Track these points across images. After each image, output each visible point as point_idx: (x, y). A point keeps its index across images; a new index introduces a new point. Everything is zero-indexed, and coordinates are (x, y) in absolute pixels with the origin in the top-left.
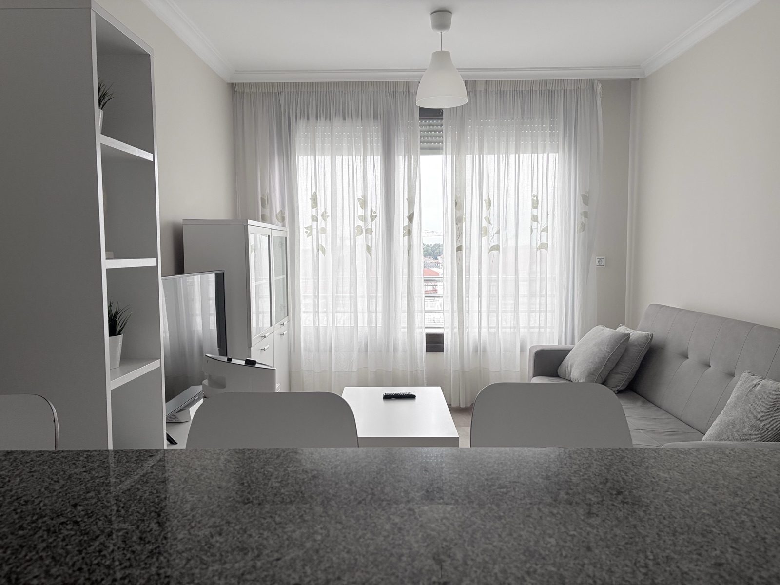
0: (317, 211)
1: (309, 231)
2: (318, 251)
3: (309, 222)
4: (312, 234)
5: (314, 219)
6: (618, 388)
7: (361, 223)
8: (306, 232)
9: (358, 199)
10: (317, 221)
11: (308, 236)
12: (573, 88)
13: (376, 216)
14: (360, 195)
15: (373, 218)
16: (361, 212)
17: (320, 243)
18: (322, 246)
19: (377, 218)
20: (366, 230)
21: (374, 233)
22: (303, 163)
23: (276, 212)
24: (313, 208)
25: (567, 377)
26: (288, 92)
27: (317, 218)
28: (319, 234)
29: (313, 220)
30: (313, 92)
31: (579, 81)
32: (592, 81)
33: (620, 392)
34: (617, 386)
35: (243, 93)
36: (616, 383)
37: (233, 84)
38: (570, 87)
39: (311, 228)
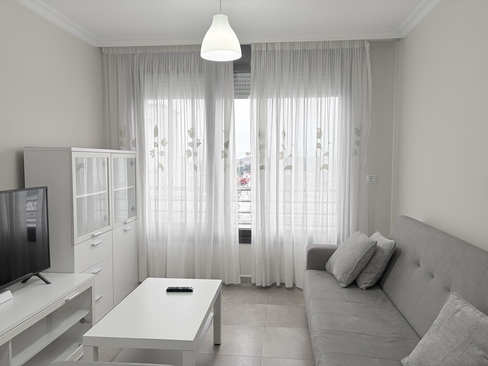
0: (158, 139)
1: (153, 154)
2: (158, 168)
3: (152, 148)
4: (154, 157)
5: (156, 145)
6: (367, 285)
7: (191, 149)
8: (151, 154)
9: (188, 130)
10: (158, 147)
11: (152, 157)
12: (348, 48)
13: (200, 143)
14: (189, 127)
16: (190, 140)
17: (160, 162)
18: (161, 164)
19: (201, 145)
20: (193, 153)
21: (198, 156)
22: (149, 104)
23: (132, 139)
25: (331, 272)
26: (139, 54)
27: (158, 144)
28: (159, 156)
30: (157, 53)
31: (353, 42)
32: (363, 41)
33: (368, 288)
34: (366, 283)
35: (108, 55)
36: (365, 281)
37: (101, 47)
38: (346, 46)
39: (153, 151)
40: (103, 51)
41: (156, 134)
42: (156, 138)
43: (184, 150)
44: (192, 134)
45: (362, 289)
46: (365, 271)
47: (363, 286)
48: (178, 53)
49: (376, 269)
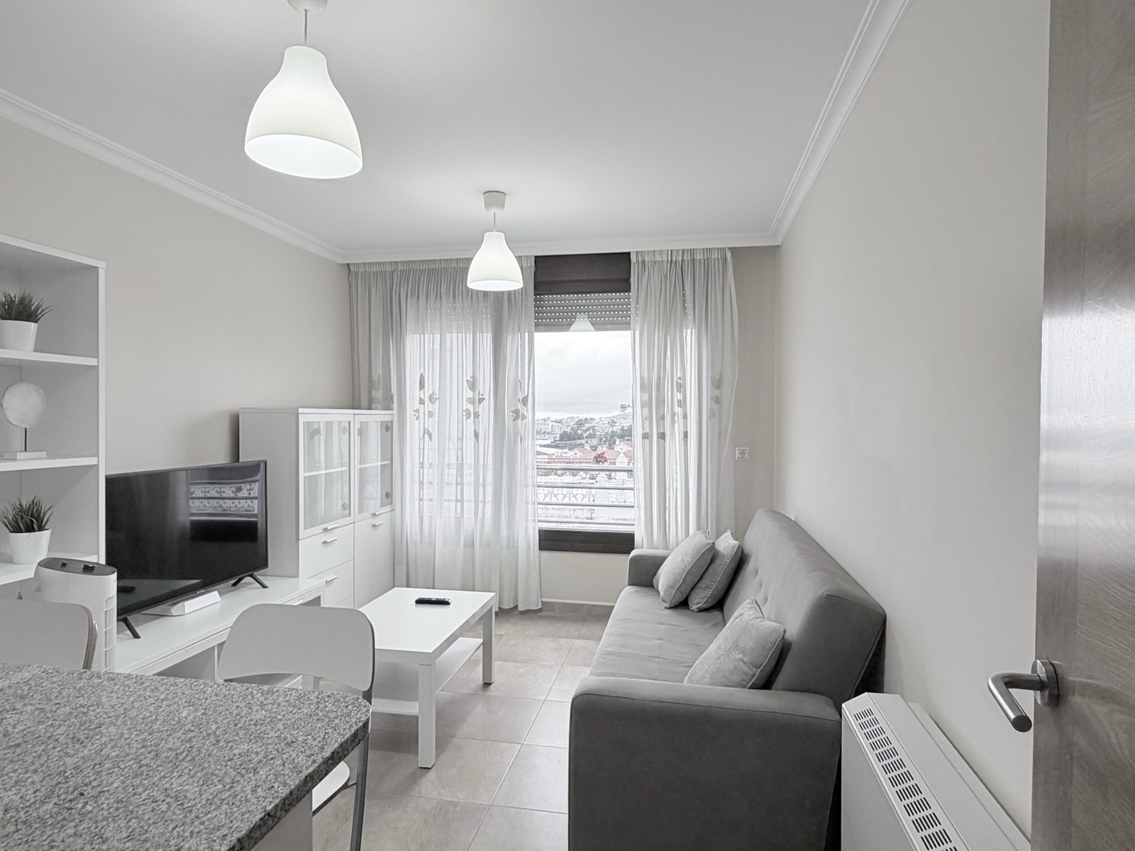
0: (424, 392)
1: (417, 414)
2: (424, 436)
3: (417, 406)
4: (419, 418)
6: (700, 605)
7: (470, 407)
8: (414, 415)
9: (467, 380)
10: (424, 404)
11: (415, 420)
13: (484, 399)
14: (469, 376)
15: (481, 400)
16: (470, 394)
17: (426, 427)
18: (429, 431)
19: (486, 402)
20: (474, 413)
21: (480, 418)
24: (420, 390)
25: (657, 589)
26: (401, 271)
27: (424, 401)
28: (426, 417)
29: (420, 403)
31: (709, 250)
32: (723, 249)
33: (701, 610)
34: (698, 603)
35: (357, 273)
37: (348, 264)
38: (699, 256)
39: (417, 411)
40: (352, 268)
41: (422, 386)
42: (422, 391)
43: (461, 410)
44: (473, 386)
45: (692, 611)
46: (698, 585)
47: (695, 607)
49: (712, 582)
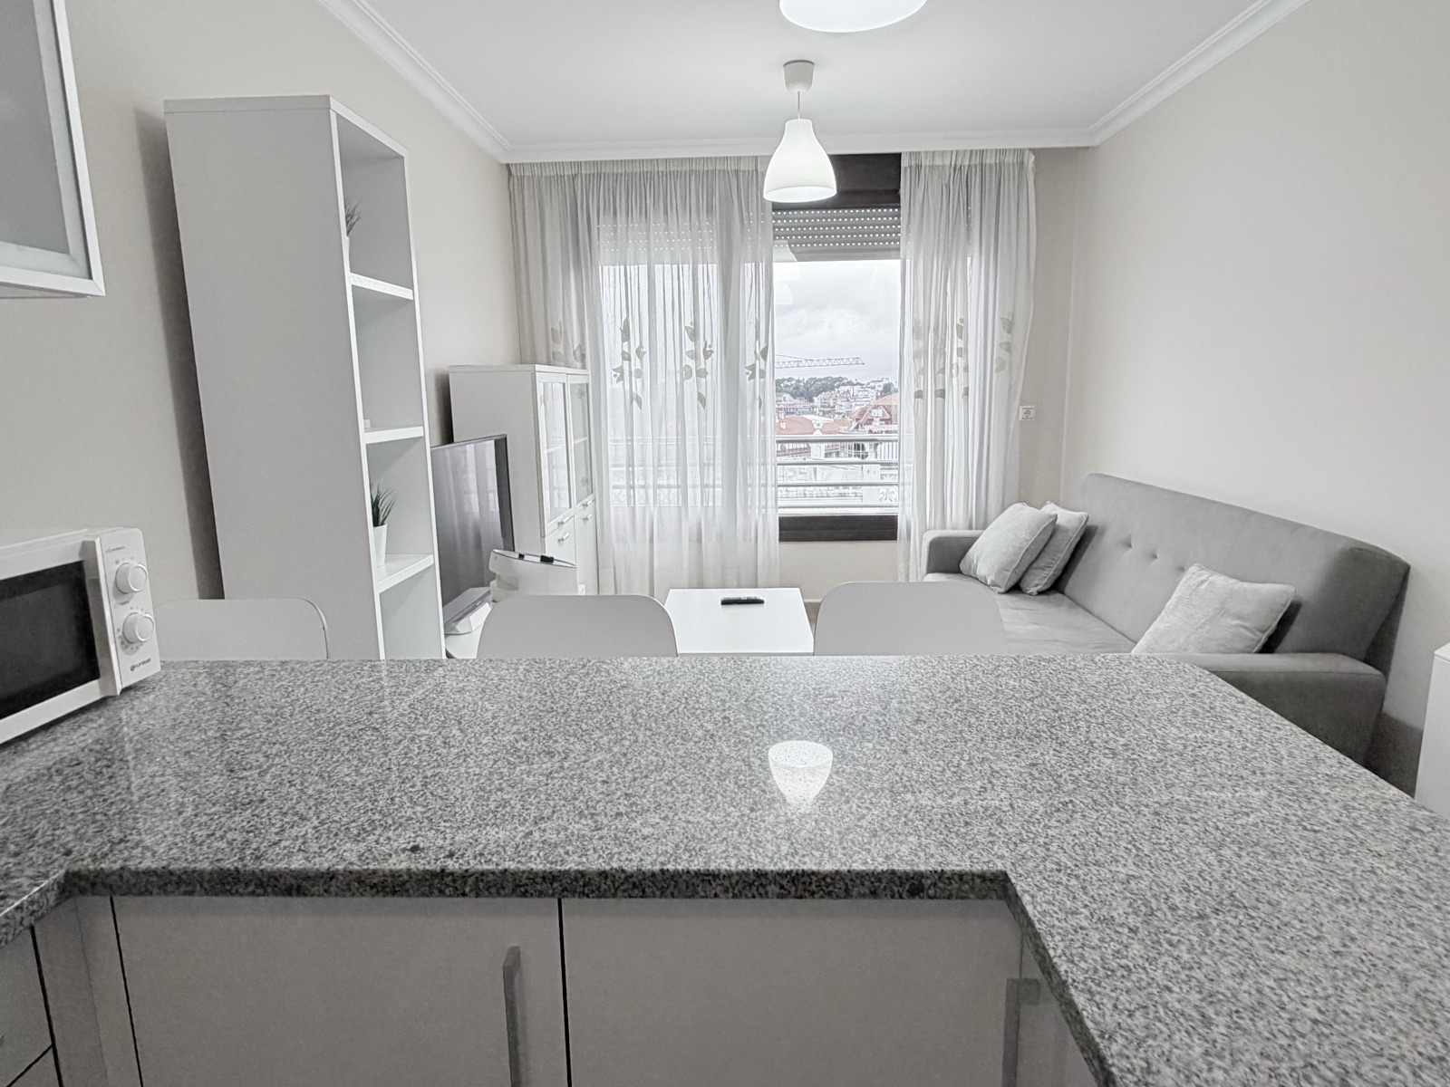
0: (629, 344)
1: (619, 375)
2: (631, 402)
3: (619, 362)
4: (623, 379)
5: (625, 356)
6: (1039, 587)
7: (689, 362)
8: (615, 376)
9: (686, 328)
10: (629, 360)
11: (618, 381)
12: (993, 162)
13: (712, 352)
14: (688, 321)
15: (707, 354)
16: (689, 346)
17: (634, 390)
18: (637, 396)
19: (714, 355)
20: (697, 372)
21: (709, 377)
22: (609, 277)
23: (573, 347)
24: (623, 341)
25: (972, 574)
26: (586, 175)
27: (629, 355)
28: (633, 378)
29: (624, 359)
30: (621, 174)
31: (1004, 152)
32: (1021, 152)
33: (1040, 593)
34: (1037, 585)
35: (522, 177)
36: (1036, 582)
37: (508, 165)
38: (989, 160)
39: (621, 370)
40: (513, 171)
41: (625, 336)
42: (626, 343)
43: (679, 367)
44: (694, 335)
45: (1030, 594)
46: (1035, 565)
47: (1034, 590)
48: (662, 172)
49: (1053, 560)
